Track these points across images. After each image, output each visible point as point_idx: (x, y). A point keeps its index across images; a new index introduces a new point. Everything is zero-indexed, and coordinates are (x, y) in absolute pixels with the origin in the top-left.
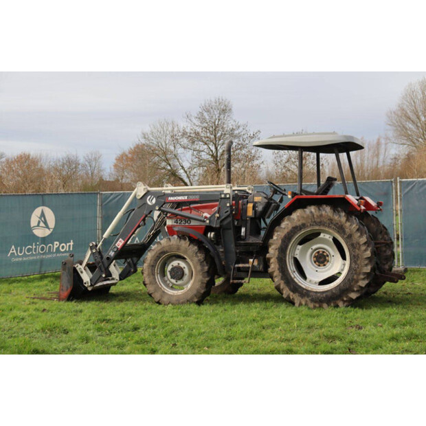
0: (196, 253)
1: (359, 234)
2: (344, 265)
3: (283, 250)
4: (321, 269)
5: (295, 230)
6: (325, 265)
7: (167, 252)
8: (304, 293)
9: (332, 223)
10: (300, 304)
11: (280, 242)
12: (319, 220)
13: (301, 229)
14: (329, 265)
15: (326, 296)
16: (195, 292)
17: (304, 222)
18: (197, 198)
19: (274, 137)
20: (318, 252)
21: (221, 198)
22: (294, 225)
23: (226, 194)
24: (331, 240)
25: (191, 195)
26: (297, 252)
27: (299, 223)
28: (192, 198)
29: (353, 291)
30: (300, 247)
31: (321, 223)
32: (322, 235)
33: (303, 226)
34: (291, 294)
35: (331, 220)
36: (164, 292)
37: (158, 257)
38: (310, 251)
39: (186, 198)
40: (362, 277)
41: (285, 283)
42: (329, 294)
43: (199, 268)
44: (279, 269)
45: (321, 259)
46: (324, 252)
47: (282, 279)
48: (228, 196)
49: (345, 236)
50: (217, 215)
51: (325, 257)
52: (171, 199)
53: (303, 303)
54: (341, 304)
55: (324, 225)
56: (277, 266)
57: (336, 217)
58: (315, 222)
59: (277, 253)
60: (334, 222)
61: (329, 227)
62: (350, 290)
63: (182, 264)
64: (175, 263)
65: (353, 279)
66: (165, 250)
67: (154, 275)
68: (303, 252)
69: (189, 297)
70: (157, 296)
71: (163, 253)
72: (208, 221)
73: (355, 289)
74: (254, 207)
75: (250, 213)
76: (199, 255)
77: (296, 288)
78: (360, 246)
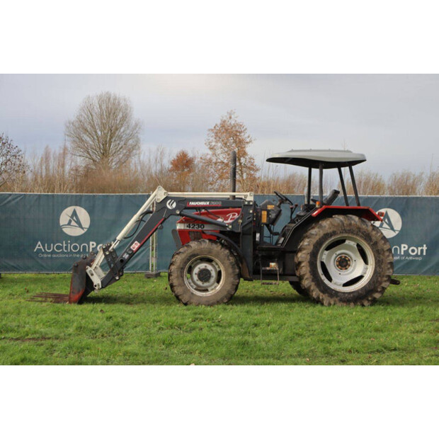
0: (228, 257)
1: (383, 242)
2: (367, 269)
3: (314, 255)
4: (343, 272)
5: (326, 236)
6: (346, 269)
7: (197, 255)
8: (333, 294)
9: (360, 231)
10: (330, 304)
11: (312, 247)
12: (348, 228)
13: (331, 236)
14: (350, 269)
15: (354, 296)
16: (225, 293)
17: (335, 230)
18: (220, 204)
19: (292, 151)
20: (341, 257)
21: (244, 205)
22: (325, 232)
23: (249, 202)
24: (355, 246)
25: (213, 201)
26: (324, 257)
27: (329, 231)
28: (214, 204)
29: (377, 292)
30: (326, 252)
31: (350, 231)
32: (347, 242)
33: (334, 233)
34: (321, 294)
35: (359, 229)
36: (192, 293)
37: (189, 260)
38: (334, 255)
39: (208, 203)
40: (385, 279)
41: (315, 284)
42: (355, 294)
43: (230, 270)
44: (310, 272)
45: (343, 263)
46: (346, 257)
47: (313, 281)
48: (251, 203)
49: (372, 243)
50: (240, 221)
51: (347, 261)
52: (192, 204)
53: (332, 303)
54: (366, 303)
55: (352, 233)
56: (309, 269)
57: (364, 227)
58: (344, 230)
59: (309, 257)
60: (362, 230)
61: (357, 235)
62: (374, 290)
63: (209, 267)
64: (203, 266)
65: (377, 281)
66: (196, 253)
67: (182, 277)
68: (329, 257)
69: (219, 298)
70: (185, 298)
71: (194, 255)
72: (230, 227)
73: (379, 290)
74: (268, 215)
75: (264, 220)
76: (231, 258)
77: (326, 290)
78: (384, 252)
